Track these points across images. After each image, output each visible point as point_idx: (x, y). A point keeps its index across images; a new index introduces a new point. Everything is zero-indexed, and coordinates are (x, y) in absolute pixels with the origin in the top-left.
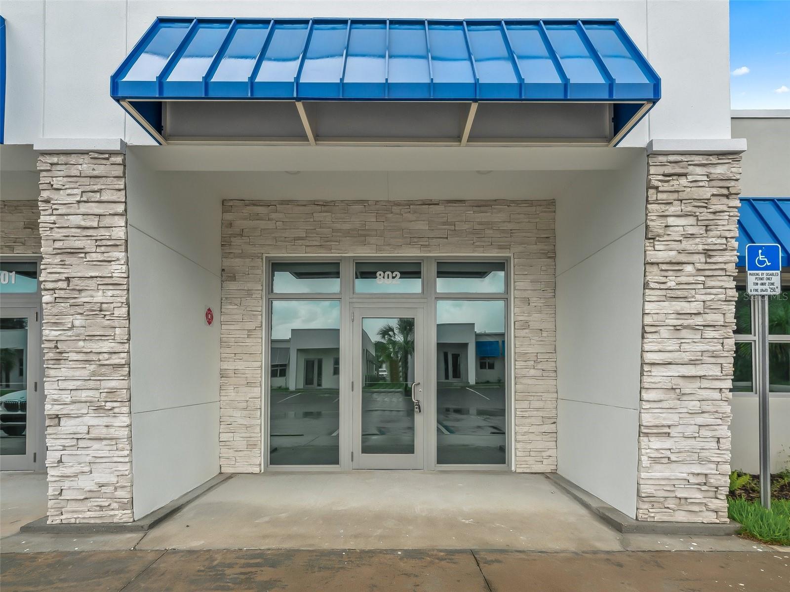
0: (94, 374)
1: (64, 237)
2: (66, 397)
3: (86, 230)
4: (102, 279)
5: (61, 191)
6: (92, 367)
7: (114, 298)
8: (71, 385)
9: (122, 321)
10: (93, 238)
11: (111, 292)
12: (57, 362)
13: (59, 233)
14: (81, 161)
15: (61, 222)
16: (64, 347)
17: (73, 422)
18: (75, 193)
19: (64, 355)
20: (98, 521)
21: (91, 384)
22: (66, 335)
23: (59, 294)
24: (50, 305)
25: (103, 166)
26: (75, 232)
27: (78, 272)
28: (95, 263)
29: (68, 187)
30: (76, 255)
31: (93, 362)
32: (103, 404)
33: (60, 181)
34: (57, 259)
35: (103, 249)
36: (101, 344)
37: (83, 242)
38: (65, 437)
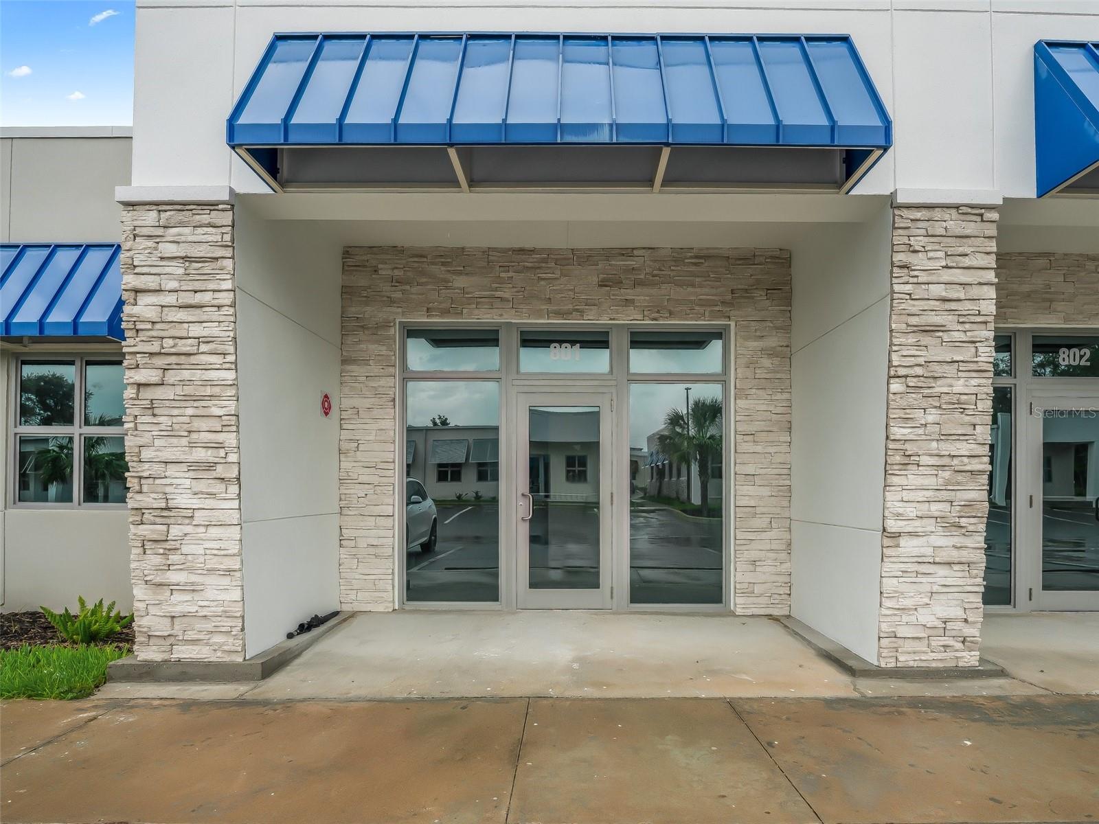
0: (948, 482)
1: (921, 312)
2: (911, 511)
3: (946, 303)
4: (965, 365)
5: (920, 253)
6: (947, 474)
7: (980, 388)
8: (921, 496)
9: (985, 417)
10: (957, 313)
11: (976, 380)
12: (904, 467)
13: (914, 306)
14: (947, 217)
15: (919, 292)
16: (915, 449)
17: (916, 542)
18: (939, 256)
19: (912, 458)
20: (940, 665)
21: (944, 495)
22: (915, 433)
23: (912, 381)
24: (899, 396)
25: (973, 224)
26: (934, 306)
27: (936, 355)
28: (957, 344)
29: (930, 249)
30: (932, 333)
31: (947, 468)
32: (957, 520)
33: (921, 241)
34: (911, 339)
35: (967, 326)
36: (958, 444)
37: (944, 317)
38: (907, 560)
